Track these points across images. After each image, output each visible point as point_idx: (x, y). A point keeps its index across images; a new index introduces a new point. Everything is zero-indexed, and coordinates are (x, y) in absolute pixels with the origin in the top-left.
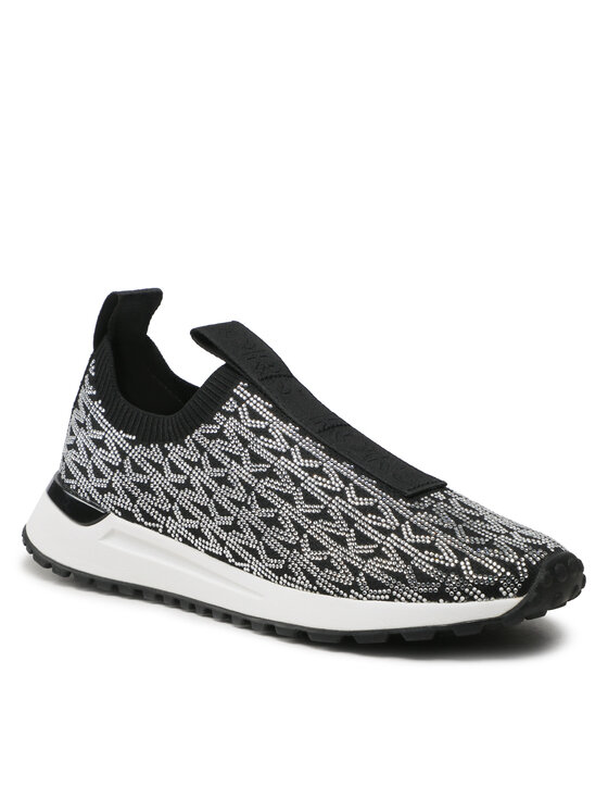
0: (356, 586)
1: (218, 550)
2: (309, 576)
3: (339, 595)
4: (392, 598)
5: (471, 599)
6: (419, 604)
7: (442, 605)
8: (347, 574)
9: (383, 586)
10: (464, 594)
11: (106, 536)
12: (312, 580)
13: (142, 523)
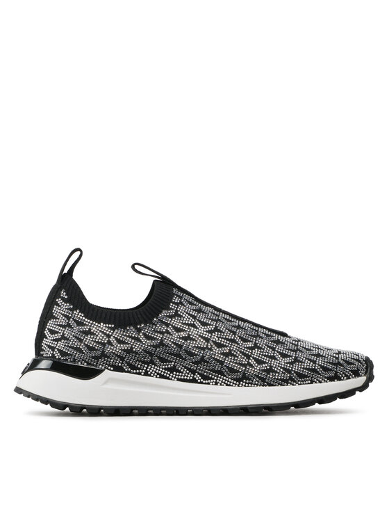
0: (291, 378)
1: (190, 377)
2: (260, 378)
3: (281, 385)
4: (312, 382)
5: (349, 378)
6: (326, 383)
7: (336, 383)
8: (284, 373)
9: (307, 376)
10: (346, 375)
11: (106, 382)
12: (263, 380)
13: (130, 372)
